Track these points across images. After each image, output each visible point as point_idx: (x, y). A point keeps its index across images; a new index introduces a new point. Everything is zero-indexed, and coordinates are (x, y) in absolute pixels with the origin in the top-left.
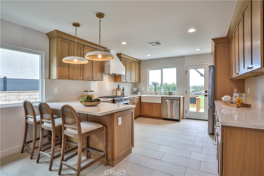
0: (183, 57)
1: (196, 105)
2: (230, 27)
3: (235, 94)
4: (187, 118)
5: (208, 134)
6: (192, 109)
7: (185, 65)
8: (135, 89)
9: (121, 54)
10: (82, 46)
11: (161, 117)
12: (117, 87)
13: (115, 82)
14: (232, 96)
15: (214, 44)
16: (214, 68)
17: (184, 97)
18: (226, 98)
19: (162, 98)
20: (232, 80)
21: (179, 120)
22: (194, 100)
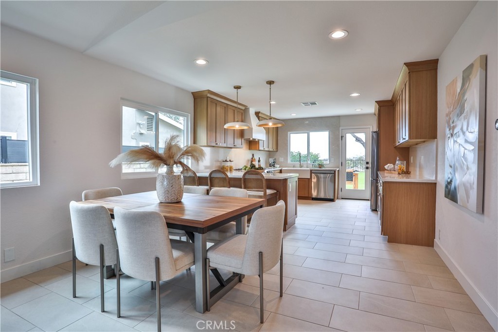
0: (339, 117)
1: (353, 182)
2: (394, 92)
3: (397, 162)
4: (342, 199)
5: (370, 210)
6: (349, 186)
7: (341, 128)
8: (271, 161)
9: (259, 112)
10: (225, 106)
11: (310, 196)
12: (251, 157)
13: (249, 149)
14: (394, 164)
15: (378, 106)
16: (378, 133)
17: (338, 170)
18: (389, 166)
19: (311, 171)
20: (396, 147)
21: (333, 199)
22: (350, 177)
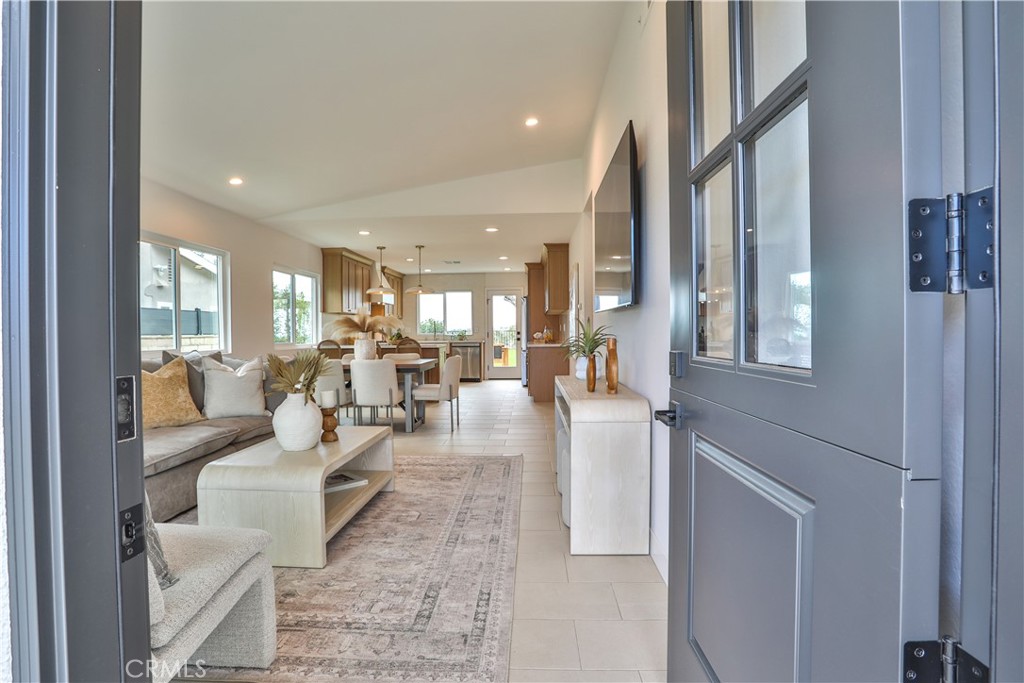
0: (483, 274)
3: (545, 331)
4: (490, 379)
7: (486, 288)
15: (527, 268)
16: (527, 299)
17: (484, 343)
18: (537, 335)
19: (451, 344)
20: (546, 315)
21: (479, 380)
22: (499, 352)
